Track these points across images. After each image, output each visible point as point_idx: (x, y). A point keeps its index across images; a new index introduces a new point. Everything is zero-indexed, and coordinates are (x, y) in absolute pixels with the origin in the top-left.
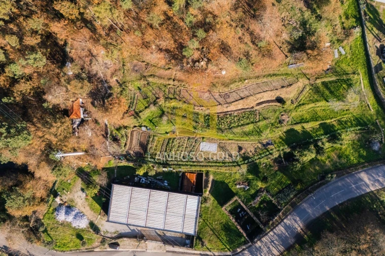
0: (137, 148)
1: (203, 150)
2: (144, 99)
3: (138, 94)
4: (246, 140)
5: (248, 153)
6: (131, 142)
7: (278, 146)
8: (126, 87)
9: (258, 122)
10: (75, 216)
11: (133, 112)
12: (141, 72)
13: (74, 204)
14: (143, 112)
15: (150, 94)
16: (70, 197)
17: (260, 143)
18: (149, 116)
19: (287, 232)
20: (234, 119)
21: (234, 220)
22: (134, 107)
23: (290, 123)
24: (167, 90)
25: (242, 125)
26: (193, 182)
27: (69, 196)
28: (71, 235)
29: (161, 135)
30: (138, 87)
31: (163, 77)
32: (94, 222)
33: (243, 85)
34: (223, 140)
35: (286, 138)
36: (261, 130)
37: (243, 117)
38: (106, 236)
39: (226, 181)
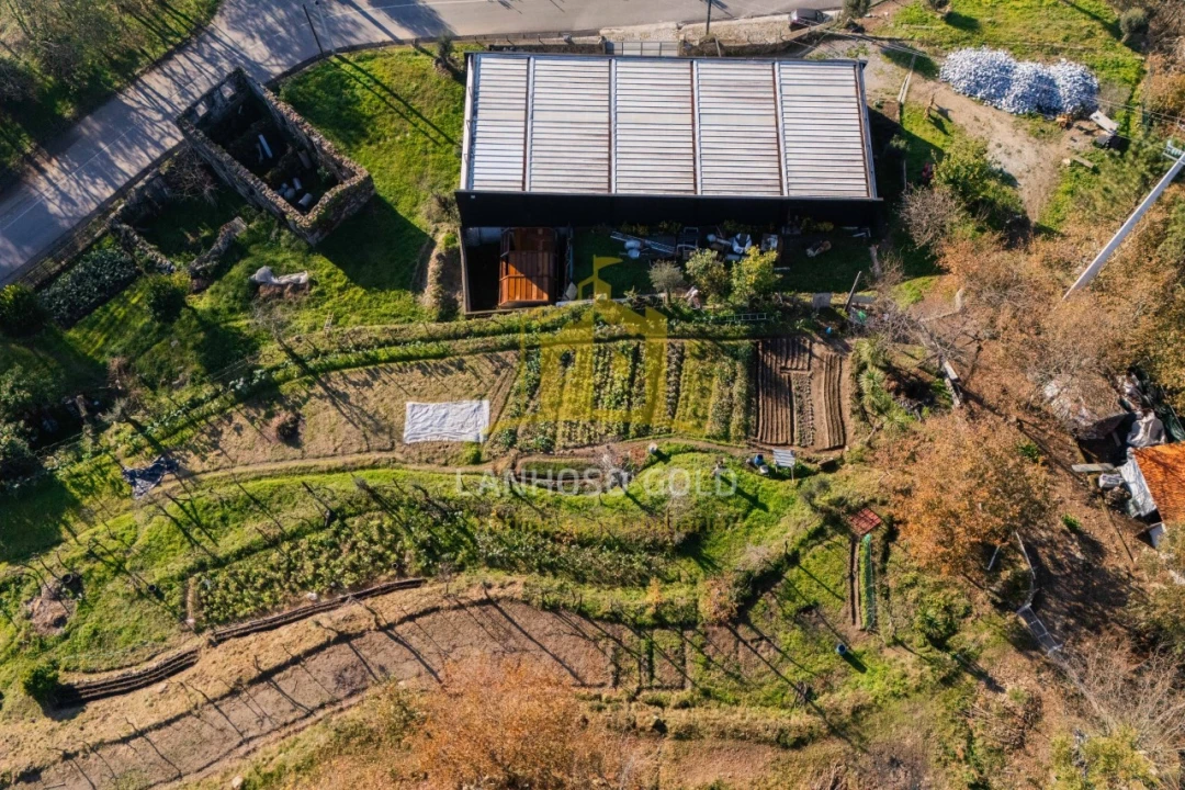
0: (796, 371)
1: (475, 403)
2: (815, 605)
3: (852, 631)
4: (259, 478)
5: (252, 420)
6: (834, 393)
7: (104, 474)
8: (932, 662)
9: (192, 571)
10: (1007, 83)
11: (858, 526)
12: (865, 761)
13: (1028, 124)
14: (803, 534)
15: (789, 637)
16: (1053, 147)
17: (191, 475)
18: (769, 523)
19: (104, 156)
20: (317, 566)
21: (315, 139)
22: (860, 553)
23: (26, 590)
24: (694, 670)
25: (274, 543)
26: (512, 269)
27: (1062, 150)
28: (999, 25)
29: (692, 443)
30: (861, 668)
31: (729, 743)
32: (918, 77)
33: (259, 754)
34: (374, 466)
35: (57, 513)
36: (179, 537)
37: (268, 584)
38: (852, 43)
39: (358, 292)
